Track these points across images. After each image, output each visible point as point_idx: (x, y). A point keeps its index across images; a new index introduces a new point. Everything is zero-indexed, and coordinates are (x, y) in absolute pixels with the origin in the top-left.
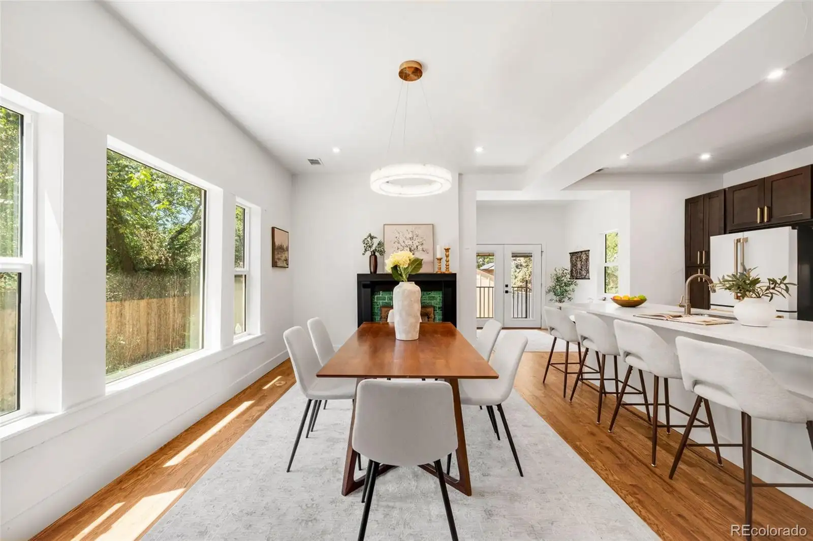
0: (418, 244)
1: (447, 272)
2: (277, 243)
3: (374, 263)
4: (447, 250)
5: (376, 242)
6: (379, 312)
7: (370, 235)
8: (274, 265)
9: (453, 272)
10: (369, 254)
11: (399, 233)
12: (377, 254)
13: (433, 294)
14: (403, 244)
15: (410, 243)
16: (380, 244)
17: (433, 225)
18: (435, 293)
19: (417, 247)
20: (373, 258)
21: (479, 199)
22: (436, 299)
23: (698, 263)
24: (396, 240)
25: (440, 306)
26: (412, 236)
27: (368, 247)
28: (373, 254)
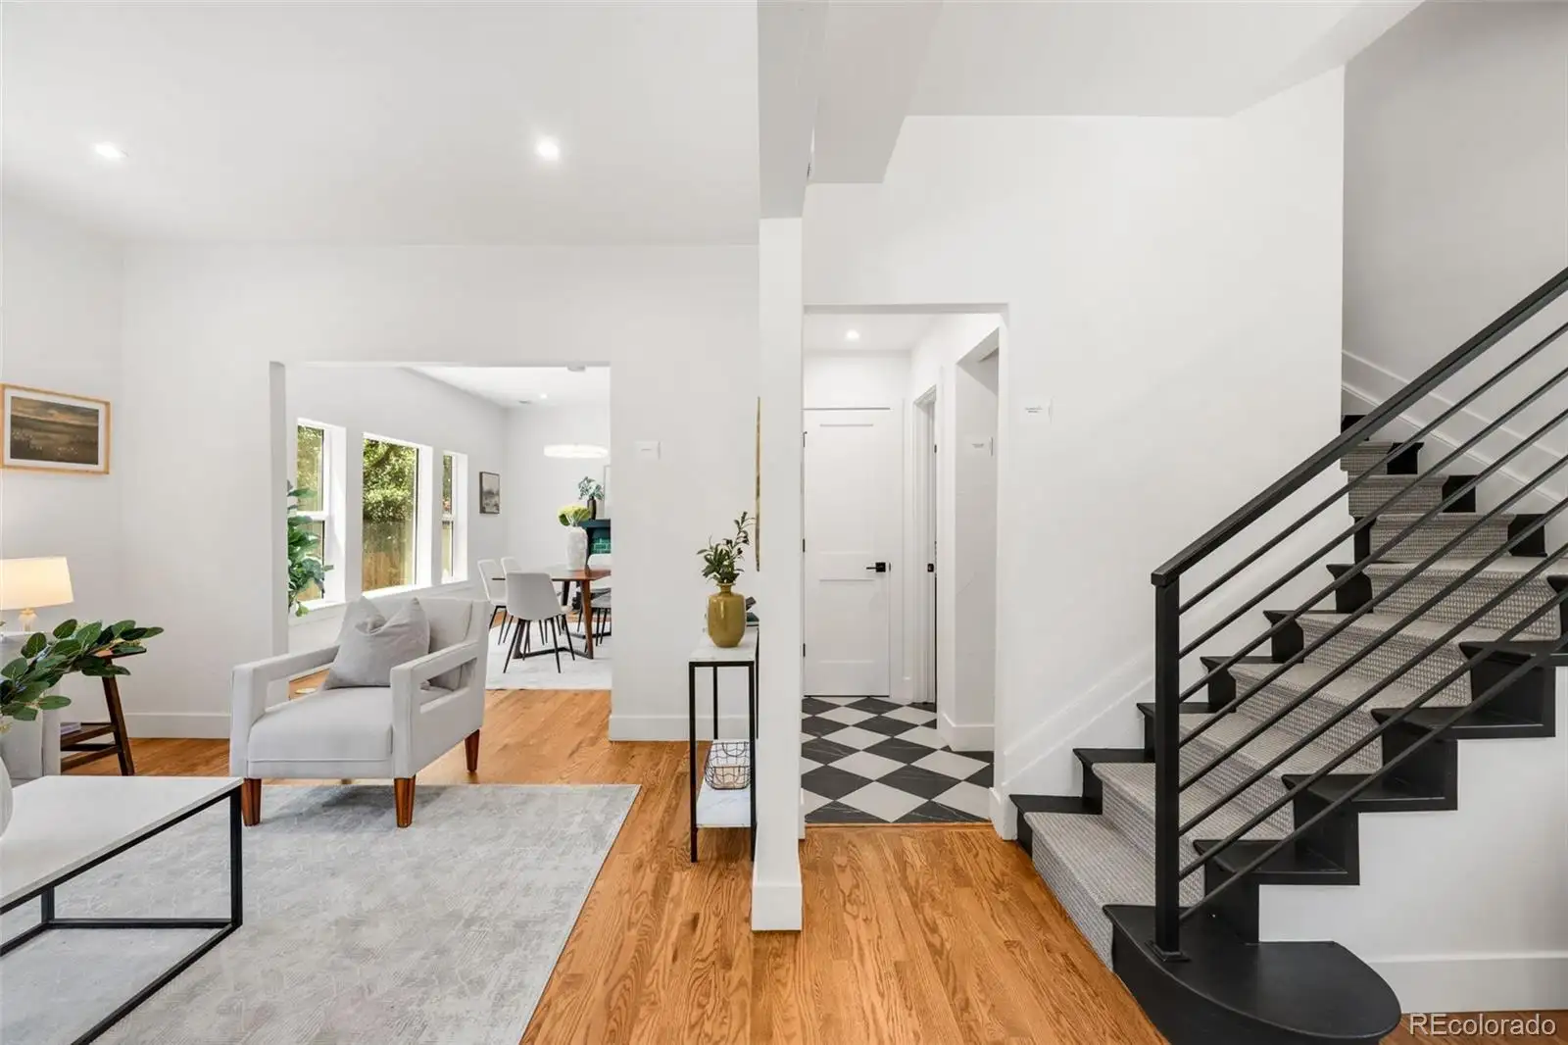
2: (486, 488)
3: (592, 508)
5: (593, 485)
7: (586, 478)
8: (483, 510)
10: (587, 497)
12: (595, 498)
16: (599, 488)
20: (591, 502)
27: (584, 491)
28: (591, 498)
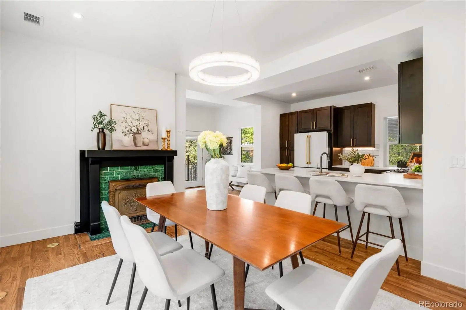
0: (144, 125)
1: (169, 150)
3: (102, 140)
4: (168, 132)
5: (106, 119)
6: (107, 187)
7: (100, 113)
9: (174, 150)
11: (127, 114)
13: (157, 167)
14: (130, 124)
15: (137, 123)
16: (110, 122)
17: (156, 110)
18: (159, 166)
19: (143, 127)
21: (187, 97)
22: (159, 171)
23: (287, 146)
24: (124, 120)
25: (162, 177)
26: (139, 118)
27: (97, 124)
28: (102, 131)
